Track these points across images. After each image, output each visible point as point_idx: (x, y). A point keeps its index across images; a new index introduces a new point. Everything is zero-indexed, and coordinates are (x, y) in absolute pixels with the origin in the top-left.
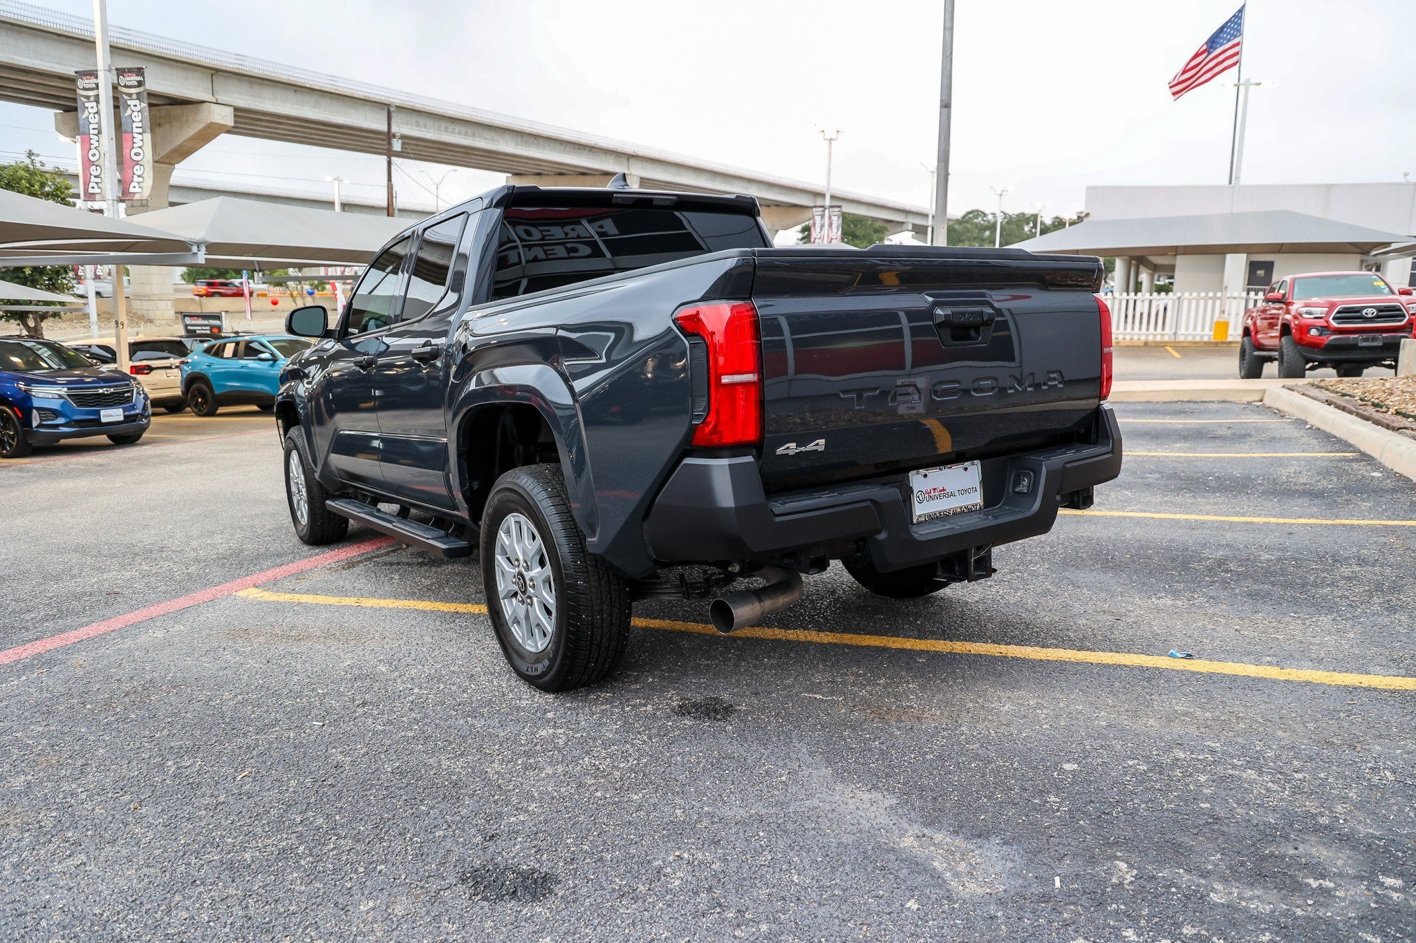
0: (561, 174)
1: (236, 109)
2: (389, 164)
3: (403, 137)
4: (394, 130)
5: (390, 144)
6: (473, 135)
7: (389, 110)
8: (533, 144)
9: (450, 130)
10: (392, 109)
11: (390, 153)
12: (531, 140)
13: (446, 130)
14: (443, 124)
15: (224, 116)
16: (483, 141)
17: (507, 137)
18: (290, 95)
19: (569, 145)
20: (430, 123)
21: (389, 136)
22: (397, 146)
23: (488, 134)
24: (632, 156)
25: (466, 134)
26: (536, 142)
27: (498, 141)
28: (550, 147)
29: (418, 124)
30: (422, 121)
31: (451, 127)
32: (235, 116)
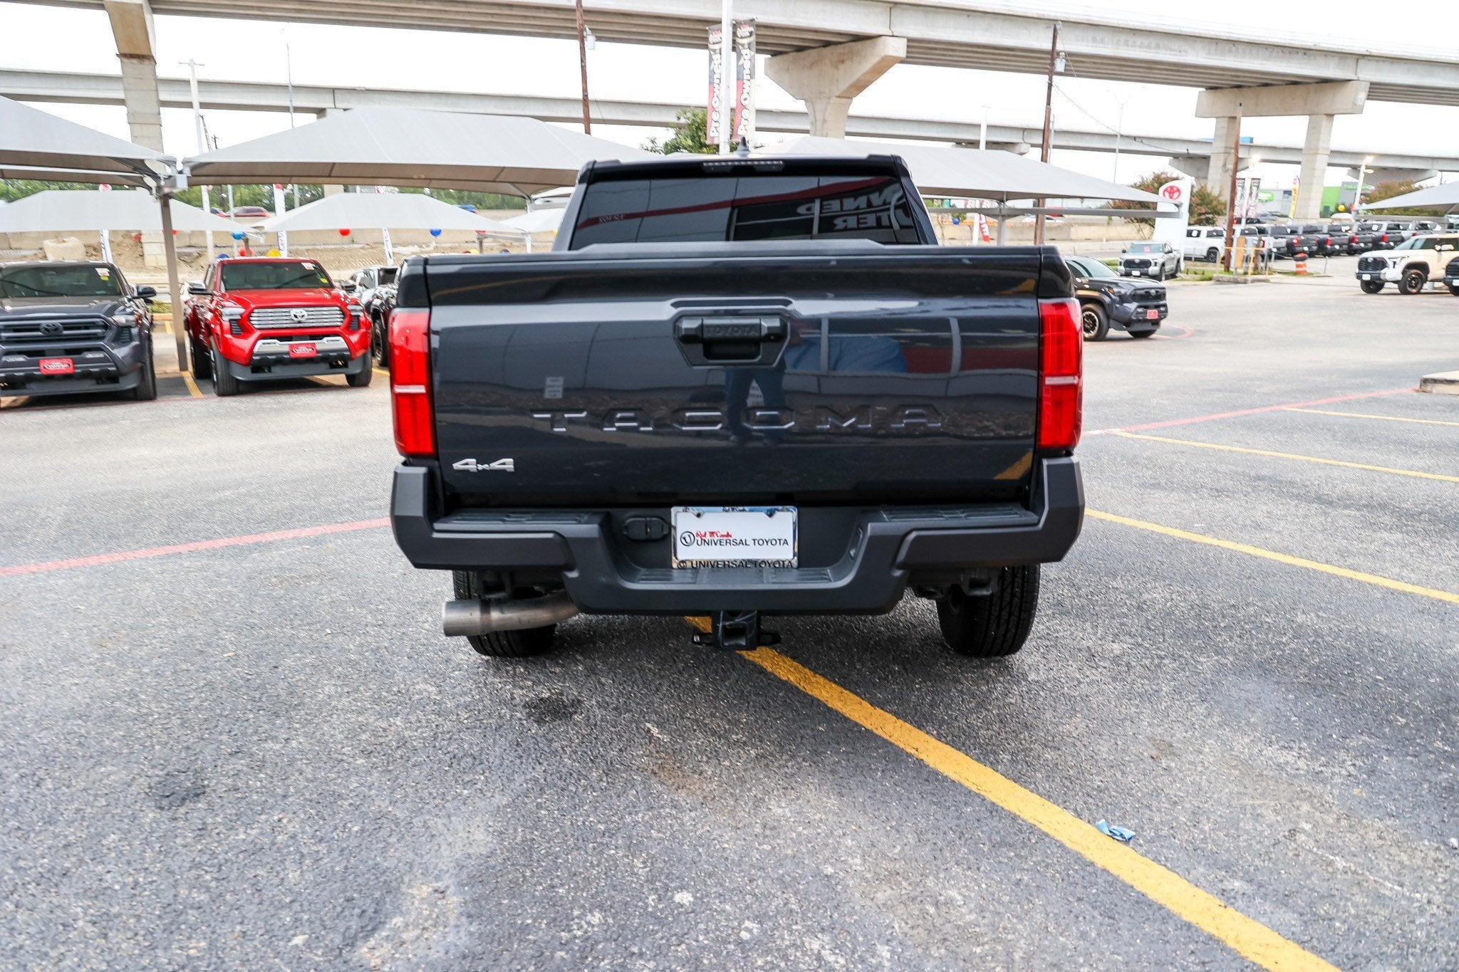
0: (1266, 85)
1: (910, 40)
2: (1050, 86)
3: (1069, 55)
4: (1059, 47)
5: (1053, 64)
6: (1158, 46)
7: (1055, 26)
8: (1230, 51)
9: (1130, 42)
10: (1058, 27)
11: (1051, 73)
12: (1229, 46)
13: (1126, 43)
14: (1123, 37)
15: (897, 48)
16: (1168, 52)
17: (1199, 45)
18: (963, 20)
19: (1276, 49)
20: (1107, 36)
21: (1053, 54)
22: (1060, 65)
23: (1175, 44)
24: (1364, 56)
25: (1149, 47)
26: (1234, 49)
27: (1186, 52)
28: (1251, 53)
29: (1094, 40)
30: (1100, 35)
31: (1131, 39)
32: (908, 47)
